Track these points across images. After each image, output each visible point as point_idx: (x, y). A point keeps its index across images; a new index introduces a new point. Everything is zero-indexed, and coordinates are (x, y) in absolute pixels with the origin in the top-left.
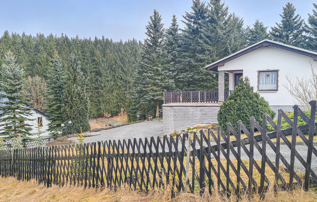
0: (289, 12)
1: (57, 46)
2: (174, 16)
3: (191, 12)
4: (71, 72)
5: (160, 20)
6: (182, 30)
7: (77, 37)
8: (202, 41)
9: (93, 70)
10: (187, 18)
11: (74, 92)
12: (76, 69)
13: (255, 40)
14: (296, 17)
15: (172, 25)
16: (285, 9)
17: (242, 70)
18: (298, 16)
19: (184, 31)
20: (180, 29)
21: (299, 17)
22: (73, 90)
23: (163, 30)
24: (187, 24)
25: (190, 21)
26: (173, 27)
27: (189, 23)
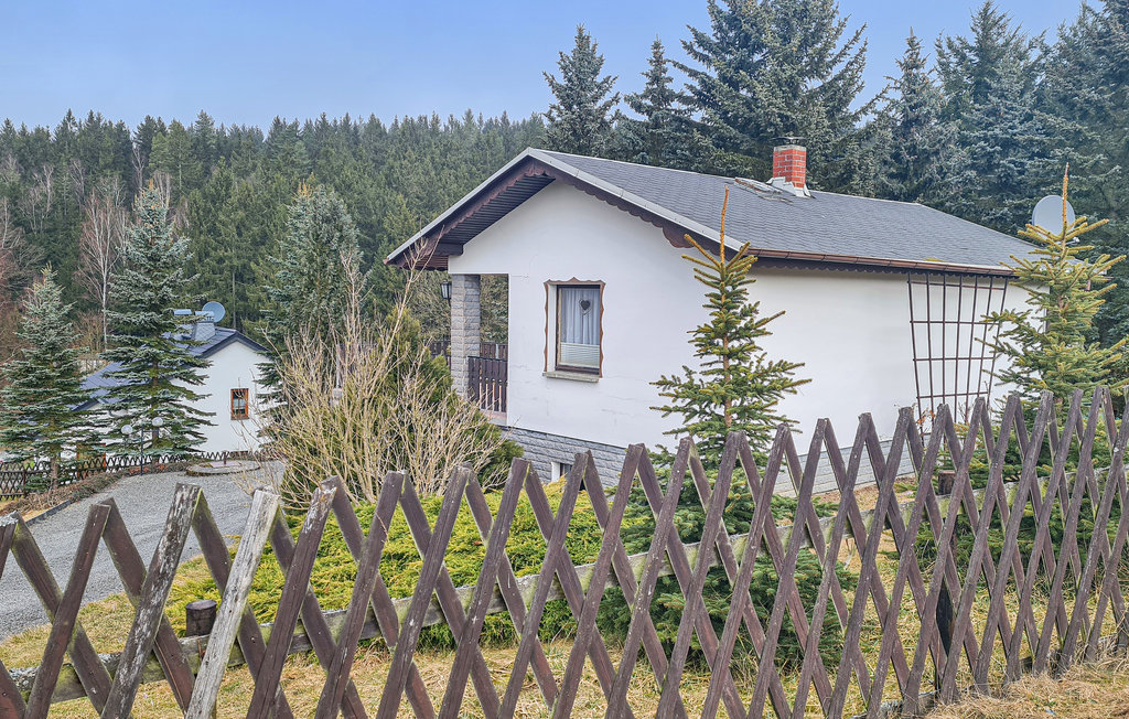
2: (657, 46)
15: (648, 79)
23: (616, 99)
24: (694, 74)
25: (704, 58)
26: (655, 86)
27: (700, 67)
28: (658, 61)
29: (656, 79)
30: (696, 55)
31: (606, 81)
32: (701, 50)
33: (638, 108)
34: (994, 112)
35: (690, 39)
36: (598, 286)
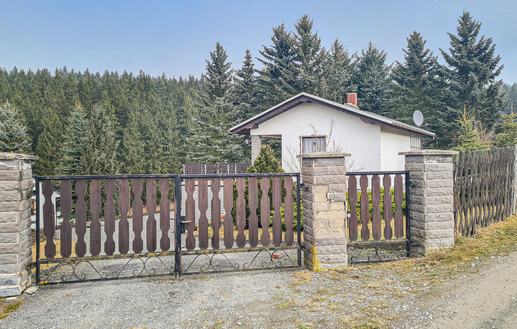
0: (416, 44)
1: (131, 90)
2: (248, 52)
3: (271, 45)
4: (92, 132)
5: (225, 57)
6: (259, 72)
7: (164, 76)
8: (280, 89)
9: (176, 127)
10: (265, 53)
11: (95, 160)
12: (100, 128)
13: (370, 86)
14: (425, 53)
15: (244, 64)
16: (410, 41)
17: (281, 136)
18: (429, 51)
19: (262, 73)
20: (256, 71)
21: (429, 53)
22: (93, 158)
23: (231, 71)
24: (265, 63)
25: (269, 58)
26: (247, 67)
27: (268, 61)
28: (248, 57)
29: (247, 64)
30: (265, 56)
31: (228, 64)
32: (267, 55)
33: (242, 75)
34: (371, 82)
35: (263, 50)
36: (324, 137)
